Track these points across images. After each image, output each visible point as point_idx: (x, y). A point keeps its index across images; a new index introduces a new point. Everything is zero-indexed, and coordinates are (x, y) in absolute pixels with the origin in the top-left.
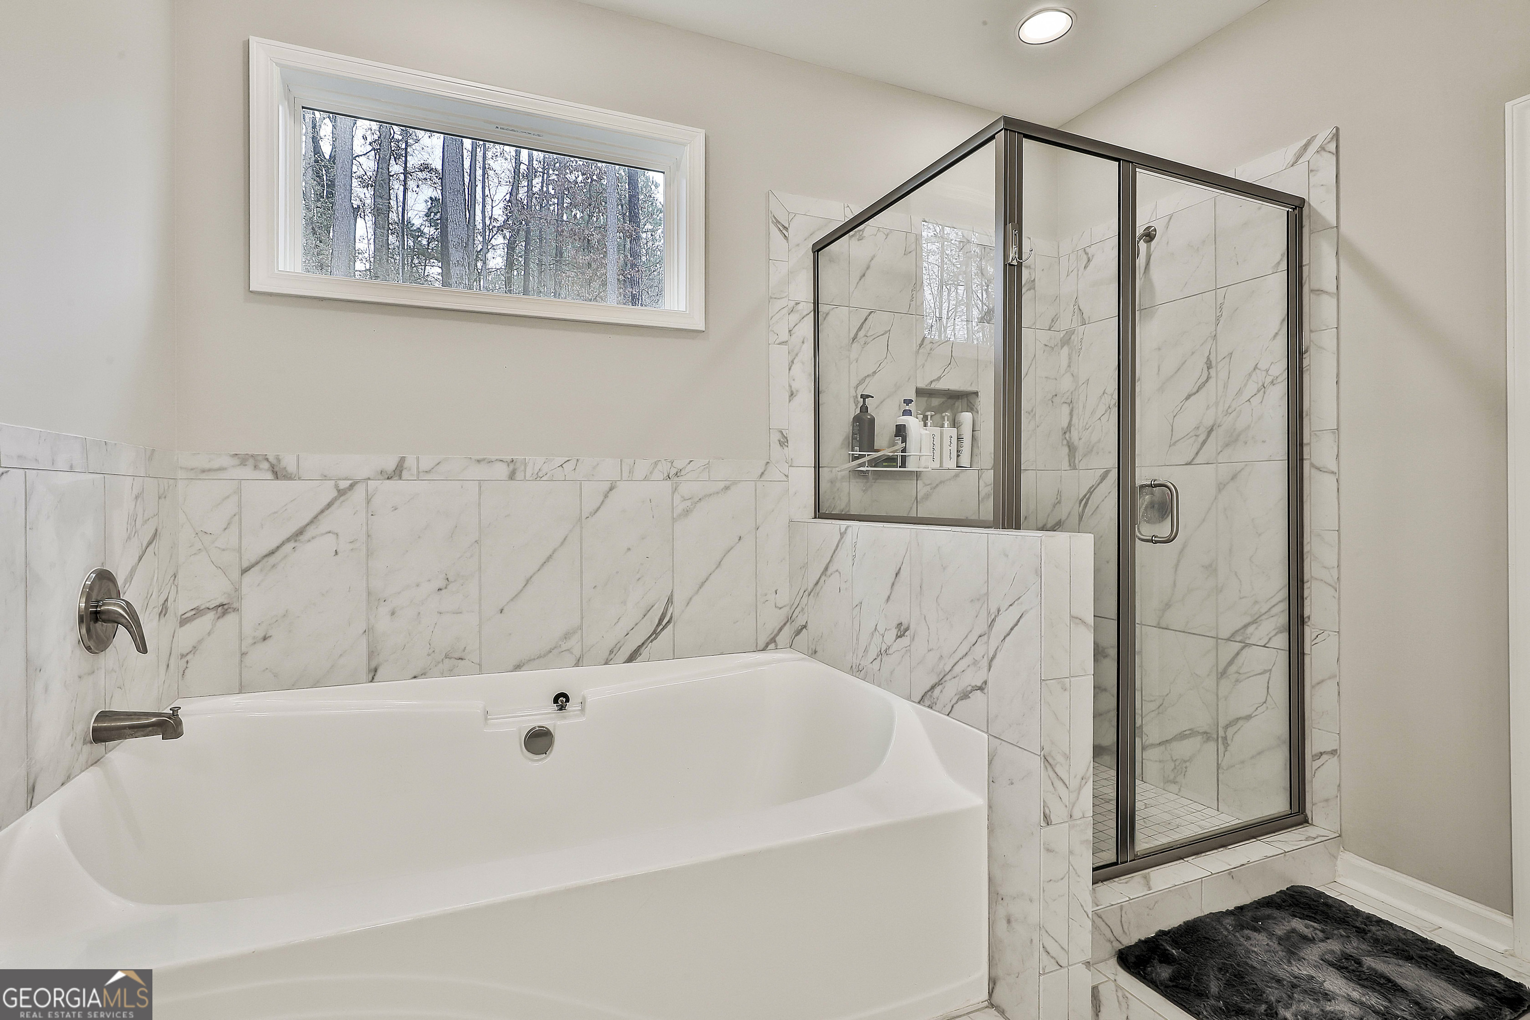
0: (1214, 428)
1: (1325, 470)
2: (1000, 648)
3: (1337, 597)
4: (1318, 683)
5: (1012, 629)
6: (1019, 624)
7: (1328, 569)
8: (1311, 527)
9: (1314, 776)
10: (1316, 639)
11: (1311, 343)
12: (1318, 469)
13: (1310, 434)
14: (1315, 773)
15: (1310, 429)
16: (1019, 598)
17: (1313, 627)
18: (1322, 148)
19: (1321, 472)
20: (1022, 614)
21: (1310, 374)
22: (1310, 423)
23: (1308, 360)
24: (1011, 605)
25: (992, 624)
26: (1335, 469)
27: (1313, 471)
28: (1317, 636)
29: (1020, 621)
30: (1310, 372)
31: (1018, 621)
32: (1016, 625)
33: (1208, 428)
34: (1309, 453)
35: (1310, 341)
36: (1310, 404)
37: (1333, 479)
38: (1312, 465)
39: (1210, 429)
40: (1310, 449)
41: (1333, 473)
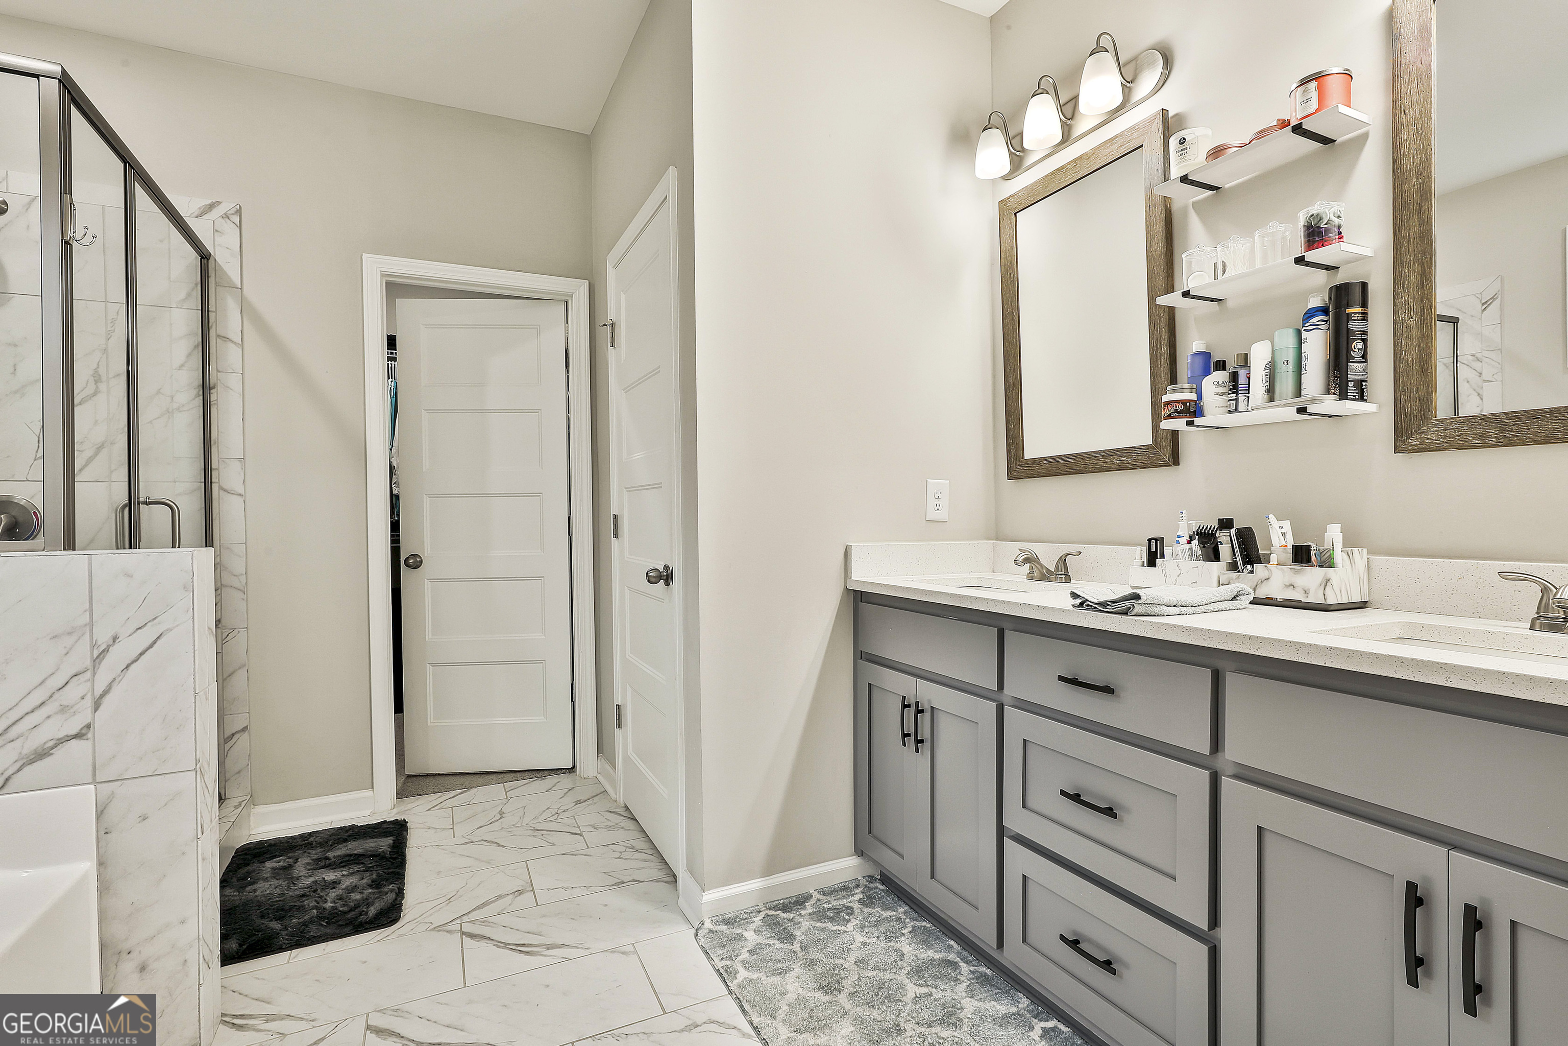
0: (105, 445)
1: (233, 492)
2: (118, 680)
3: (245, 599)
4: (229, 676)
5: (141, 654)
6: (156, 645)
7: (237, 576)
8: (220, 540)
9: (227, 756)
10: (226, 638)
11: (218, 381)
12: (225, 490)
13: (219, 461)
14: (227, 753)
15: (218, 456)
16: (155, 618)
17: (224, 628)
18: (226, 216)
19: (229, 494)
20: (161, 635)
21: (217, 408)
22: (218, 451)
23: (216, 395)
24: (139, 628)
25: (102, 656)
26: (242, 492)
27: (222, 492)
28: (228, 635)
29: (158, 643)
30: (218, 406)
31: (155, 642)
32: (151, 646)
33: (97, 445)
34: (218, 477)
35: (217, 379)
36: (218, 434)
37: (241, 500)
38: (221, 488)
39: (99, 445)
40: (219, 474)
41: (240, 495)
